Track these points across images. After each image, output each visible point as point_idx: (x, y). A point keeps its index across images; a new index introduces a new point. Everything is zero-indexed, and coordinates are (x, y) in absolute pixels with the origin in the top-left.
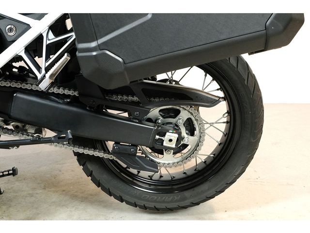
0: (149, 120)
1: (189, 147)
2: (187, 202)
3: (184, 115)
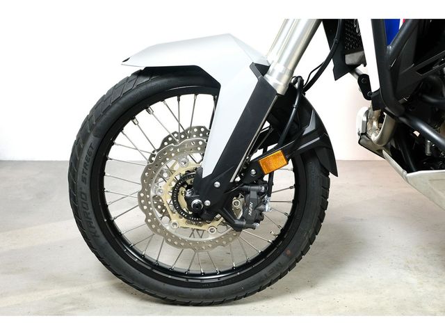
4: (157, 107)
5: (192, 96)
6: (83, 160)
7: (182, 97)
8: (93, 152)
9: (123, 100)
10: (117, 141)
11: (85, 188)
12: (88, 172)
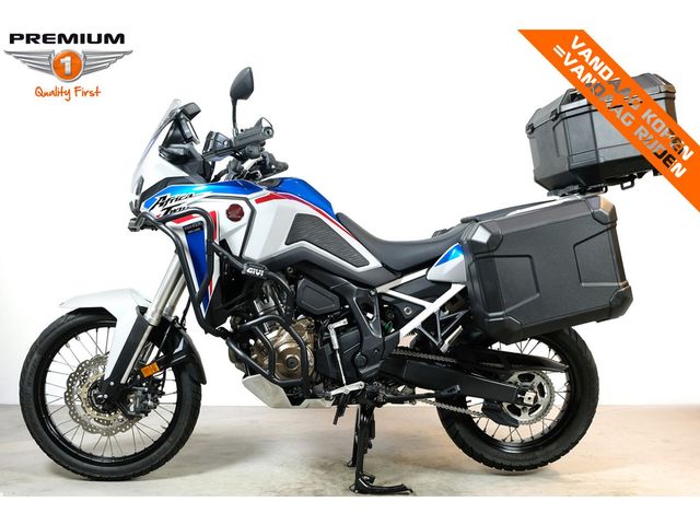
0: (510, 383)
1: (541, 408)
2: (538, 461)
3: (538, 380)
4: (83, 336)
5: (106, 329)
6: (29, 370)
7: (100, 329)
8: (36, 365)
9: (58, 329)
10: (55, 359)
11: (30, 390)
12: (32, 379)
